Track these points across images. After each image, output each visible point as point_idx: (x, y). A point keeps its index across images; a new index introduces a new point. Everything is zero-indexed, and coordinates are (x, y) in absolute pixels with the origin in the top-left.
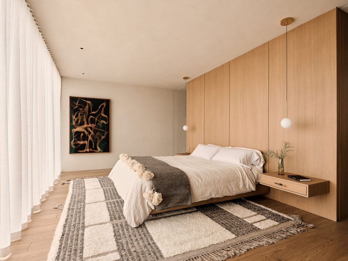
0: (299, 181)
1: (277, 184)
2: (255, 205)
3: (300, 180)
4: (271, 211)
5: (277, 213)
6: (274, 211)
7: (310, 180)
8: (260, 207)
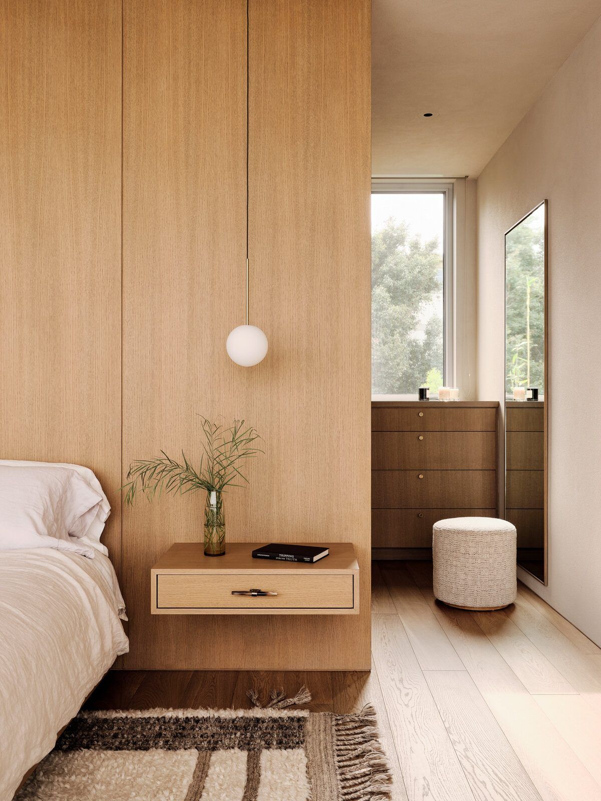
0: (311, 562)
1: (242, 593)
2: (135, 722)
3: (315, 558)
4: (216, 715)
5: (241, 713)
6: (226, 714)
7: (326, 553)
8: (162, 721)
